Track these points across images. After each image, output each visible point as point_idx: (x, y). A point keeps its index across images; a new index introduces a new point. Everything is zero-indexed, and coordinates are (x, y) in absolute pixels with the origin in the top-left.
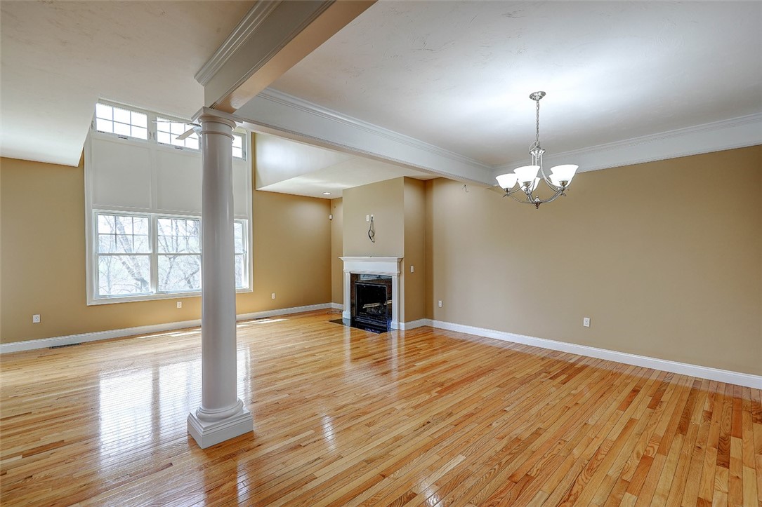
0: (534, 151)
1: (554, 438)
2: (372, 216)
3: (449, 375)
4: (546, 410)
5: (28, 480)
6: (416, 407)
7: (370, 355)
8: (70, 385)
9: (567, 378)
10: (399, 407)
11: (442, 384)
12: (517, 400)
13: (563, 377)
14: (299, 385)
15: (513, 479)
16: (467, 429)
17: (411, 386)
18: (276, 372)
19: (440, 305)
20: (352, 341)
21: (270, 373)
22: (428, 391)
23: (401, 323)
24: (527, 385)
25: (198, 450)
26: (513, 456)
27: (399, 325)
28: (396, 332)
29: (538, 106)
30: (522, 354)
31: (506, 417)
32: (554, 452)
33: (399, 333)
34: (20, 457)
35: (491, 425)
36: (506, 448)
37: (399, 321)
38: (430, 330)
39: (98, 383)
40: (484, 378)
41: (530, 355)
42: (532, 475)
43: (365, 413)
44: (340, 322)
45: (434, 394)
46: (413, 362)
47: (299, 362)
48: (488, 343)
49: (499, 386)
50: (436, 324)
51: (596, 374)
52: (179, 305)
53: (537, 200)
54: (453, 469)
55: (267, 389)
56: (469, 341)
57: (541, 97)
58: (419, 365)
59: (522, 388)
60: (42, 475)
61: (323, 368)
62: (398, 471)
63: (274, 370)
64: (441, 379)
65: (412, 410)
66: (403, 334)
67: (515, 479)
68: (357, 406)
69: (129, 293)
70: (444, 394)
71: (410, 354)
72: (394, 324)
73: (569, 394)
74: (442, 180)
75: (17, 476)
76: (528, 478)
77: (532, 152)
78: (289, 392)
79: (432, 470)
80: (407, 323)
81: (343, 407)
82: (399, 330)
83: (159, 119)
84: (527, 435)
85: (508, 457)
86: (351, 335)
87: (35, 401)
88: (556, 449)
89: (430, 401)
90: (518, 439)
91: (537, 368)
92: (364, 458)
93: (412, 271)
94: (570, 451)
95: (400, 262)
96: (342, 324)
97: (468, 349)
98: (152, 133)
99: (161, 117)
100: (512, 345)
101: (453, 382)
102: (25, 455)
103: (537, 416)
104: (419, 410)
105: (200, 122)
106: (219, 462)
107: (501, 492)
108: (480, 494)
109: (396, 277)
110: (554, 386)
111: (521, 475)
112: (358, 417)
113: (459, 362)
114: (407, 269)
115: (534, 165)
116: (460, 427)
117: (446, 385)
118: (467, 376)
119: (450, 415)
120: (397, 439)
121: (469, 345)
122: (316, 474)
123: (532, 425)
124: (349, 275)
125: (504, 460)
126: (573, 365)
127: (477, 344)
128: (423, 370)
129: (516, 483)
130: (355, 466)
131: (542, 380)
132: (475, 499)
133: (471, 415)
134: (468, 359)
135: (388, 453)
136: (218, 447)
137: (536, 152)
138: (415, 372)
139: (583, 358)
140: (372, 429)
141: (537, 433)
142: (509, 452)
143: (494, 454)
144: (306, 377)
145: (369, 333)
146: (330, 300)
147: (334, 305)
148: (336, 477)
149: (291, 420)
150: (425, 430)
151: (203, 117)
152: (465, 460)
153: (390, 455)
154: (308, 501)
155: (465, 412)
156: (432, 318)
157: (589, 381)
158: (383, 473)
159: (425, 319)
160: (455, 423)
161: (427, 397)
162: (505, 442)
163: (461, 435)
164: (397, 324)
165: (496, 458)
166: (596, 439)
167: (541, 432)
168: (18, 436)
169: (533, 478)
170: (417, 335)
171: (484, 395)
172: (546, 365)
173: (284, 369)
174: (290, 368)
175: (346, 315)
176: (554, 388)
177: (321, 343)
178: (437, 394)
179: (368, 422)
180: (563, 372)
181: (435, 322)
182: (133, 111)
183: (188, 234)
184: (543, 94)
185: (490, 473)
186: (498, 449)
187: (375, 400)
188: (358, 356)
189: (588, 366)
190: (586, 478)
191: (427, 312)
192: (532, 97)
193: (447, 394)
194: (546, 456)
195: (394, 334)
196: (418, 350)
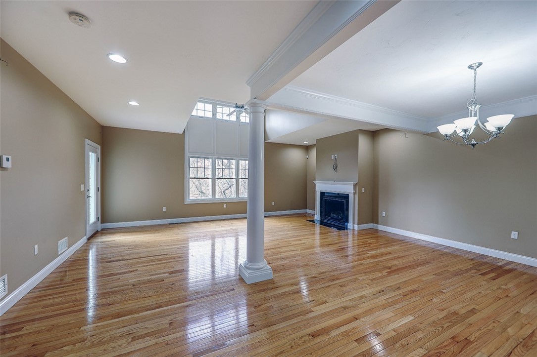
0: (471, 106)
1: (489, 318)
2: (336, 155)
3: (394, 262)
4: (479, 297)
5: (173, 285)
6: (373, 280)
7: (336, 244)
8: (180, 243)
9: (495, 276)
10: (361, 278)
11: (390, 268)
12: (452, 286)
13: (493, 275)
14: (294, 257)
15: (455, 340)
16: (413, 300)
17: (367, 266)
18: (280, 248)
19: (384, 215)
20: (321, 234)
21: (277, 248)
22: (380, 271)
23: (355, 225)
24: (460, 277)
25: (246, 284)
26: (453, 324)
27: (353, 226)
28: (352, 231)
29: (476, 73)
30: (453, 255)
31: (444, 296)
32: (490, 328)
33: (353, 232)
34: (168, 274)
35: (432, 300)
36: (446, 317)
37: (354, 223)
38: (377, 231)
39: (188, 244)
40: (421, 268)
41: (460, 256)
42: (471, 340)
43: (338, 279)
44: (313, 221)
45: (385, 273)
46: (367, 251)
47: (293, 243)
48: (423, 243)
49: (435, 274)
50: (381, 227)
51: (525, 277)
52: (225, 206)
53: (473, 142)
54: (406, 324)
55: (276, 256)
56: (407, 241)
57: (478, 67)
58: (371, 253)
59: (456, 278)
60: (178, 284)
61: (307, 249)
62: (366, 318)
63: (278, 246)
64: (389, 264)
65: (369, 281)
66: (356, 232)
67: (457, 339)
68: (332, 274)
69: (195, 198)
70: (392, 274)
71: (364, 246)
72: (350, 225)
73: (499, 288)
74: (387, 130)
75: (169, 282)
76: (467, 342)
77: (470, 108)
78: (289, 260)
79: (389, 321)
80: (360, 225)
81: (323, 273)
82: (354, 229)
83: (217, 106)
84: (463, 312)
85: (449, 324)
86: (320, 230)
87: (168, 249)
88: (491, 326)
89: (382, 277)
90: (455, 313)
91: (468, 265)
92: (342, 305)
93: (363, 191)
94: (504, 330)
95: (355, 185)
96: (314, 222)
97: (407, 246)
98: (214, 114)
99: (220, 105)
100: (443, 247)
101: (398, 267)
102: (170, 274)
103: (471, 299)
104: (375, 282)
105: (248, 107)
106: (258, 292)
107: (446, 346)
108: (428, 343)
109: (352, 195)
110: (484, 280)
111: (461, 338)
112: (333, 280)
113: (401, 255)
114: (360, 190)
115: (471, 116)
116: (407, 297)
117: (394, 268)
118: (408, 264)
119: (399, 288)
120: (362, 297)
121: (406, 244)
122: (313, 309)
123: (467, 305)
124: (320, 192)
125: (446, 326)
126: (501, 267)
127: (413, 244)
128: (374, 257)
129: (458, 343)
130: (337, 309)
131: (474, 275)
132: (425, 346)
133: (414, 291)
134: (407, 253)
135: (357, 305)
136: (256, 284)
137: (473, 107)
138: (369, 257)
139: (511, 263)
140: (344, 289)
141: (473, 312)
142: (449, 321)
143: (437, 319)
144: (298, 253)
145: (333, 229)
146: (306, 208)
147: (308, 211)
148: (325, 313)
149: (293, 276)
150: (381, 296)
151: (250, 104)
152: (414, 319)
153: (358, 307)
154: (311, 323)
155: (410, 288)
156: (377, 223)
157: (517, 281)
158: (356, 317)
159: (372, 224)
160: (404, 294)
161: (380, 275)
162: (445, 313)
163: (409, 303)
164: (353, 225)
165: (439, 322)
166: (529, 325)
167: (475, 311)
168: (165, 264)
169: (473, 342)
170: (366, 233)
171: (424, 279)
172: (476, 264)
173: (284, 246)
174: (288, 246)
175: (317, 217)
176: (484, 282)
177: (304, 233)
178: (386, 274)
179: (341, 284)
180: (492, 271)
181: (379, 225)
182: (207, 103)
183: (224, 167)
184: (480, 64)
185: (435, 332)
186: (440, 317)
187: (343, 271)
188: (329, 243)
189: (516, 269)
190: (522, 352)
191: (374, 219)
192: (470, 67)
193: (394, 275)
194: (482, 328)
195: (350, 232)
196: (369, 243)
